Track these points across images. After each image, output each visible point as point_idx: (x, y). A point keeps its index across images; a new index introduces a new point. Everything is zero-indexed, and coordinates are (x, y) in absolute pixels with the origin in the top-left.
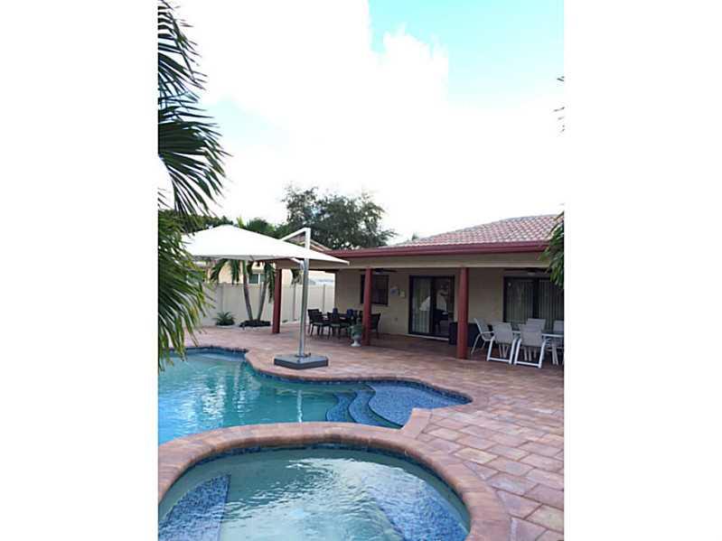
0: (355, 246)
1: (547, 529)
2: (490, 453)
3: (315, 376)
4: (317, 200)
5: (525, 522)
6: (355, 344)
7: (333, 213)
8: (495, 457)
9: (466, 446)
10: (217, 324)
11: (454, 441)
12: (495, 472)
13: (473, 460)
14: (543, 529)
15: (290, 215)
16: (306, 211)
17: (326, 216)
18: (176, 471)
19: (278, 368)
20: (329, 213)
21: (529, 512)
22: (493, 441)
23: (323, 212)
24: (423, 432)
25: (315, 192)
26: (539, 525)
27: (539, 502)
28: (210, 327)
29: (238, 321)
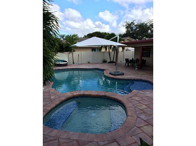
0: (147, 38)
1: (143, 132)
2: (146, 106)
3: (118, 78)
4: (135, 24)
5: (138, 129)
6: (136, 69)
7: (140, 28)
8: (147, 107)
9: (140, 103)
10: (103, 62)
11: (138, 101)
12: (143, 112)
13: (139, 107)
14: (142, 132)
15: (127, 30)
16: (132, 28)
17: (138, 29)
18: (62, 100)
19: (110, 75)
20: (139, 28)
21: (142, 126)
22: (151, 102)
23: (137, 28)
24: (130, 97)
25: (135, 22)
26: (142, 130)
27: (148, 123)
28: (100, 63)
29: (108, 62)
